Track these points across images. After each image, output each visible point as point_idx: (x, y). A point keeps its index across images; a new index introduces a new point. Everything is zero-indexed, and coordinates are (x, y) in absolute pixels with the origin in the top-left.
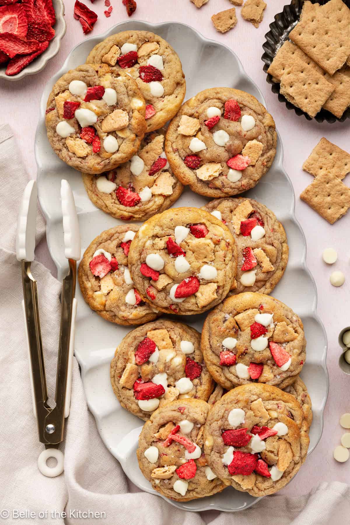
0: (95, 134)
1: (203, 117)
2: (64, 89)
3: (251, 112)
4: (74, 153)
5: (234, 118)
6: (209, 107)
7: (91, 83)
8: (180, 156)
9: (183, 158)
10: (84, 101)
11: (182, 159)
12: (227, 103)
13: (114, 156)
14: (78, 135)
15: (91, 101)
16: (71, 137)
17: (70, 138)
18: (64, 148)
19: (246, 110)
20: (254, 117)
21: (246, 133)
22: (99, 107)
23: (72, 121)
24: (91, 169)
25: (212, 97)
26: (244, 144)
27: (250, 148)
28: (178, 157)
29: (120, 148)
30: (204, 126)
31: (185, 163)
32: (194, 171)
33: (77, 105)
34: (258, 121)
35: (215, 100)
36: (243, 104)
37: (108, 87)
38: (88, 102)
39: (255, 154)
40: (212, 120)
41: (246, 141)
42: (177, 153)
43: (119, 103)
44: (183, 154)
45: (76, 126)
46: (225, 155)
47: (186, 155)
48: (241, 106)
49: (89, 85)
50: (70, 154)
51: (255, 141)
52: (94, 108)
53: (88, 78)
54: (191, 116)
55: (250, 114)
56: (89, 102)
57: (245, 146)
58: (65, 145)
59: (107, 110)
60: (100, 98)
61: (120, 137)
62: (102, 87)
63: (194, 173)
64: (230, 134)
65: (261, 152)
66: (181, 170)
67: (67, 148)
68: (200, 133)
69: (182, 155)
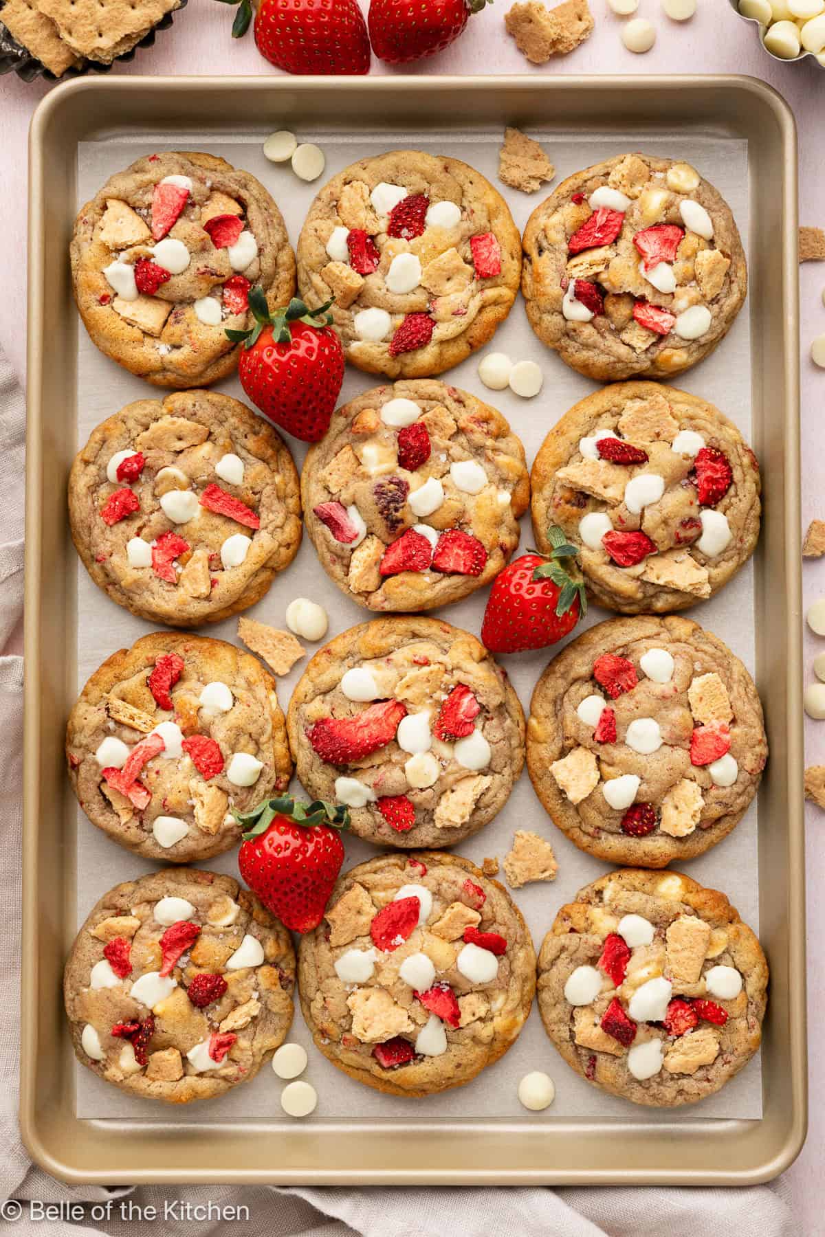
0: (688, 1003)
1: (585, 735)
2: (569, 1016)
3: (645, 643)
4: (701, 1067)
5: (630, 683)
6: (576, 708)
7: (590, 954)
8: (612, 833)
9: (620, 830)
10: (619, 987)
11: (620, 834)
12: (597, 673)
13: (750, 990)
14: (670, 1038)
15: (625, 973)
16: (666, 1054)
17: (667, 1058)
18: (680, 1082)
19: (633, 651)
20: (657, 647)
21: (672, 684)
22: (648, 963)
23: (640, 1034)
24: (750, 1049)
25: (562, 691)
26: (686, 705)
27: (701, 699)
28: (610, 838)
29: (739, 967)
30: (601, 748)
31: (632, 836)
32: (659, 832)
33: (619, 1004)
34: (668, 646)
35: (573, 688)
36: (620, 647)
37: (618, 923)
38: (625, 981)
39: (719, 699)
40: (604, 725)
41: (683, 696)
42: (603, 835)
43: (658, 920)
44: (615, 825)
45: (654, 1031)
46: (680, 756)
47: (618, 822)
48: (620, 651)
49: (592, 961)
50: (700, 1074)
51: (697, 682)
52: (643, 973)
53: (578, 955)
54: (563, 753)
55: (647, 649)
56: (625, 977)
57: (689, 704)
58: (676, 1077)
59: (658, 952)
60: (630, 952)
61: (720, 957)
62: (610, 936)
63: (661, 835)
64: (651, 715)
65: (723, 687)
66: (640, 853)
67: (682, 1075)
68: (604, 767)
69: (614, 829)
